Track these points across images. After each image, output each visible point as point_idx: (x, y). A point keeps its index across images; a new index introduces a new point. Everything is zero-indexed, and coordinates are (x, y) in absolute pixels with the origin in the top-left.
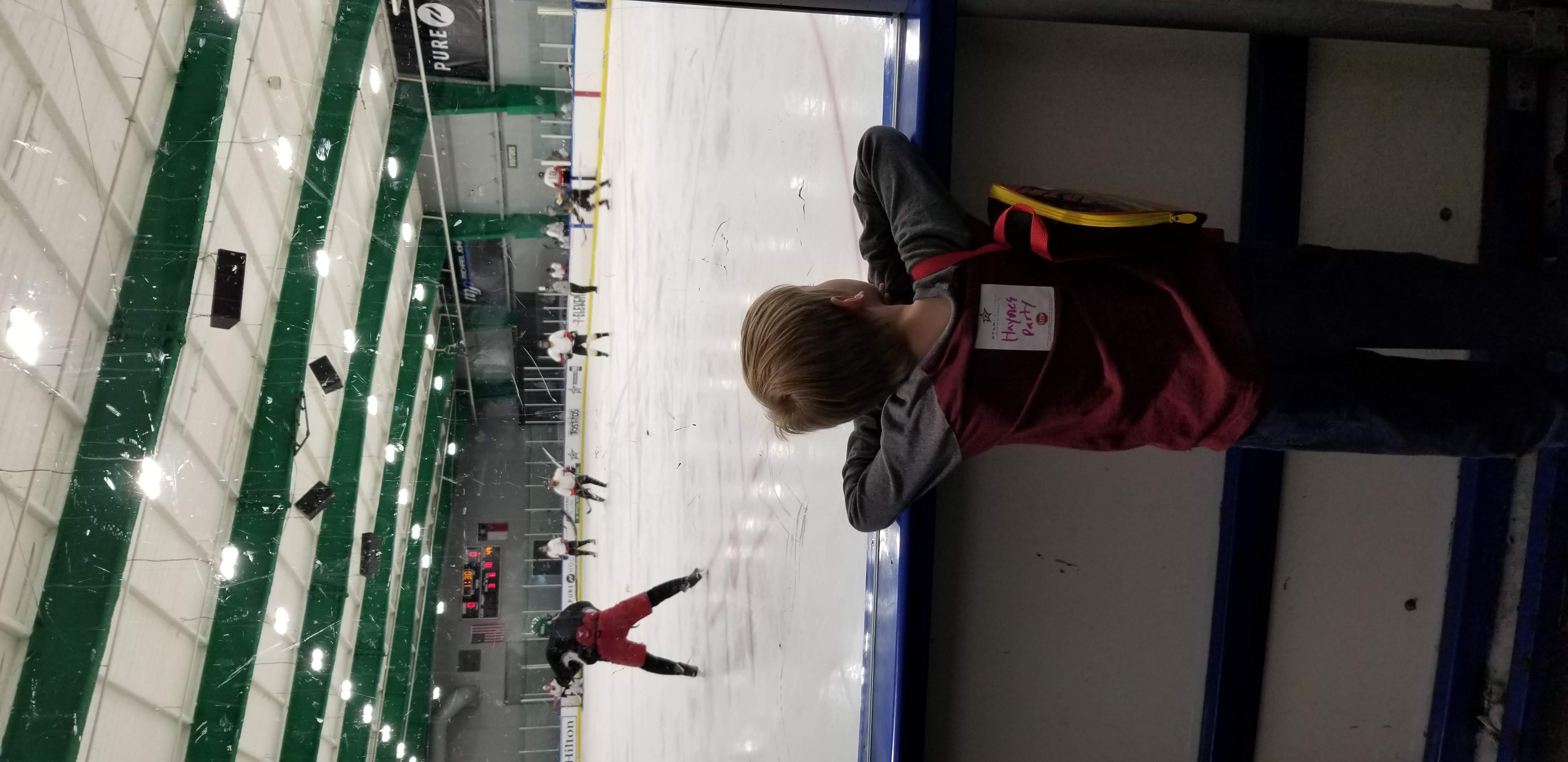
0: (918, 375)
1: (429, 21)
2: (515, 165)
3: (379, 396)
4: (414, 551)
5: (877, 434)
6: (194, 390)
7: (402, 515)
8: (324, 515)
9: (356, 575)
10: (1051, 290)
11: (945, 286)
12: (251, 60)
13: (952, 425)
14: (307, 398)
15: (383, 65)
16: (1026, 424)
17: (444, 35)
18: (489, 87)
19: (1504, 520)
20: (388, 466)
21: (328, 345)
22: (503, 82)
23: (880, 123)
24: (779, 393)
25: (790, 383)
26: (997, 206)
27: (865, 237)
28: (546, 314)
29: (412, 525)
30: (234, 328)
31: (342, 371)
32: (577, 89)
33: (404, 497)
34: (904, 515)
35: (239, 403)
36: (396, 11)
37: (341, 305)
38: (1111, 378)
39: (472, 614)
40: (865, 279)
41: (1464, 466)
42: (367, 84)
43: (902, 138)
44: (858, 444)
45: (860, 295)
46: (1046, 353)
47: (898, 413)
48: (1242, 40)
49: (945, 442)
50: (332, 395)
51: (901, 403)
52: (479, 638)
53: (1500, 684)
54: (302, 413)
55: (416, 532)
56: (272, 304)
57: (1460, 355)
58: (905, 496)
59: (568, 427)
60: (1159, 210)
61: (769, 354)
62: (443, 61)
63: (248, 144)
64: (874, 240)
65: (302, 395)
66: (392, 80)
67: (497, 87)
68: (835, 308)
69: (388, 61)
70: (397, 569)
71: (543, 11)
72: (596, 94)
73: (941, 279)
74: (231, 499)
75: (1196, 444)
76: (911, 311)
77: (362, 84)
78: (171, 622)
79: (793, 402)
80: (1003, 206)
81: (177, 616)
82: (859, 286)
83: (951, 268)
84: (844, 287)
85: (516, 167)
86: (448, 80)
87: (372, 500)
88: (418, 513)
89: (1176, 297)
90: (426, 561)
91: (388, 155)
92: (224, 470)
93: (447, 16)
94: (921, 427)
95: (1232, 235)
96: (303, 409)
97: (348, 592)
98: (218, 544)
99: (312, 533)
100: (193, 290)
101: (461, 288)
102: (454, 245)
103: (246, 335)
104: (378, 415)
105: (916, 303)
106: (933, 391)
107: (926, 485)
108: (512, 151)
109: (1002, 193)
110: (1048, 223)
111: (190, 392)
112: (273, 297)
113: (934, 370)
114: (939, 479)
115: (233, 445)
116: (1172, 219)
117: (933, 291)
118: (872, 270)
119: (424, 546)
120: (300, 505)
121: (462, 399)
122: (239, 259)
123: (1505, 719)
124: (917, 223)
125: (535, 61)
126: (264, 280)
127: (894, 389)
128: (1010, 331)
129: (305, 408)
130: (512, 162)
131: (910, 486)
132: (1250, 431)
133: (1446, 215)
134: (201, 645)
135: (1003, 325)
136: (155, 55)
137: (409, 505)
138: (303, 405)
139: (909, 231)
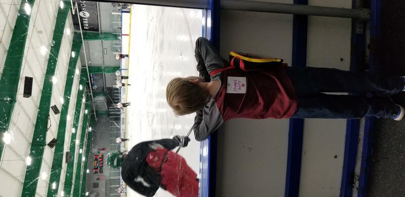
0: (212, 100)
1: (83, 16)
3: (70, 115)
4: (80, 156)
5: (202, 116)
6: (19, 114)
7: (77, 147)
8: (56, 147)
9: (65, 163)
10: (245, 78)
11: (219, 77)
12: (34, 26)
13: (221, 113)
15: (70, 28)
16: (239, 113)
17: (87, 20)
18: (99, 33)
19: (358, 134)
20: (73, 134)
21: (56, 102)
22: (103, 32)
23: (201, 36)
24: (176, 105)
25: (179, 102)
26: (231, 57)
27: (198, 65)
28: (115, 93)
29: (80, 149)
30: (30, 97)
31: (60, 109)
32: (123, 33)
33: (77, 142)
34: (209, 137)
35: (31, 117)
36: (74, 13)
37: (59, 91)
38: (261, 100)
39: (96, 172)
40: (198, 76)
41: (348, 122)
42: (66, 32)
43: (207, 40)
44: (197, 119)
45: (197, 80)
46: (244, 94)
47: (207, 110)
48: (291, 16)
49: (219, 117)
50: (57, 115)
51: (208, 107)
52: (98, 179)
53: (358, 176)
55: (81, 151)
56: (40, 91)
57: (346, 94)
58: (209, 131)
59: (121, 122)
60: (271, 58)
61: (173, 95)
62: (86, 26)
63: (33, 48)
64: (200, 66)
65: (49, 115)
66: (73, 31)
67: (101, 33)
68: (191, 83)
70: (76, 161)
71: (113, 13)
72: (128, 35)
73: (217, 76)
74: (29, 144)
75: (282, 117)
76: (210, 84)
78: (13, 177)
79: (180, 107)
80: (233, 57)
81: (15, 175)
82: (197, 78)
83: (220, 73)
84: (193, 78)
85: (107, 54)
86: (88, 31)
87: (69, 143)
88: (81, 146)
89: (276, 79)
90: (84, 159)
91: (72, 51)
92: (27, 136)
93: (87, 15)
94: (213, 114)
95: (290, 65)
97: (62, 168)
98: (26, 155)
99: (52, 152)
100: (18, 88)
101: (92, 86)
102: (90, 75)
103: (33, 99)
104: (70, 120)
105: (211, 82)
106: (216, 104)
107: (215, 129)
108: (105, 50)
109: (233, 54)
110: (244, 61)
112: (40, 89)
113: (216, 99)
114: (217, 128)
115: (30, 129)
116: (275, 60)
117: (216, 78)
118: (200, 74)
119: (83, 155)
120: (48, 145)
121: (92, 116)
122: (31, 79)
123: (360, 185)
124: (211, 61)
125: (111, 26)
126: (38, 85)
127: (206, 104)
128: (235, 88)
129: (50, 119)
130: (105, 53)
131: (210, 129)
132: (295, 113)
133: (342, 60)
134: (22, 183)
135: (234, 87)
136: (7, 25)
137: (79, 144)
139: (209, 63)
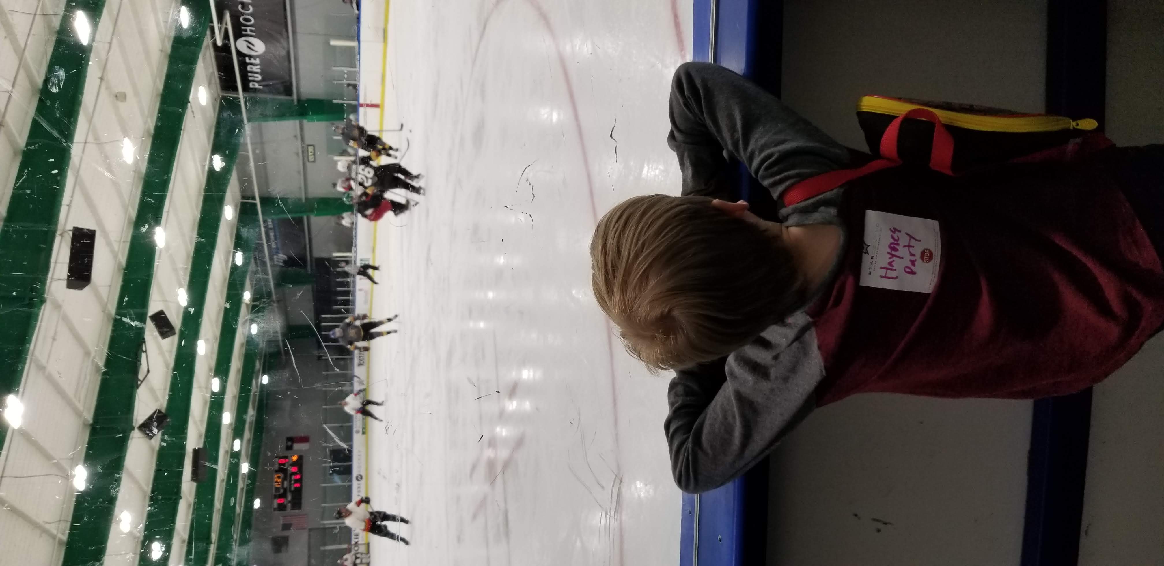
1: (245, 50)
2: (313, 160)
3: (207, 341)
4: (235, 460)
6: (54, 339)
7: (225, 433)
8: (161, 435)
9: (189, 481)
10: (936, 224)
11: (833, 211)
12: (102, 79)
14: (146, 343)
15: (210, 84)
17: (257, 61)
18: (293, 100)
20: (214, 396)
21: (165, 301)
22: (304, 97)
29: (234, 439)
30: (87, 289)
31: (176, 320)
32: (362, 102)
33: (227, 418)
35: (93, 349)
36: (219, 43)
37: (175, 270)
39: (281, 508)
42: (196, 98)
46: (927, 295)
50: (168, 340)
52: (286, 527)
54: (144, 355)
55: (237, 445)
56: (119, 270)
62: (256, 81)
63: (98, 142)
65: (143, 341)
66: (216, 96)
67: (299, 101)
69: (213, 81)
70: (221, 474)
71: (334, 43)
72: (376, 106)
73: (826, 203)
74: (85, 425)
77: (192, 99)
78: (35, 525)
81: (40, 520)
83: (838, 190)
85: (314, 161)
86: (260, 95)
87: (202, 421)
88: (237, 431)
90: (245, 468)
91: (213, 152)
92: (79, 401)
93: (260, 47)
96: (144, 352)
97: (182, 495)
98: (74, 462)
99: (152, 449)
100: (52, 260)
101: (271, 254)
102: (265, 221)
103: (97, 295)
104: (206, 356)
108: (311, 150)
111: (50, 340)
112: (120, 264)
115: (87, 382)
116: (1073, 124)
119: (243, 457)
120: (142, 427)
122: (91, 235)
125: (329, 80)
126: (112, 251)
128: (891, 267)
129: (146, 351)
130: (311, 158)
134: (60, 542)
135: (883, 260)
136: (22, 75)
137: (231, 424)
138: (144, 349)
